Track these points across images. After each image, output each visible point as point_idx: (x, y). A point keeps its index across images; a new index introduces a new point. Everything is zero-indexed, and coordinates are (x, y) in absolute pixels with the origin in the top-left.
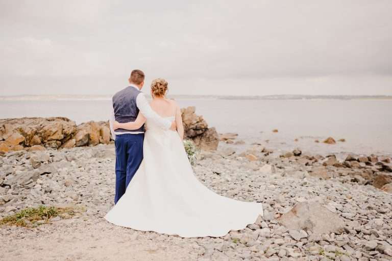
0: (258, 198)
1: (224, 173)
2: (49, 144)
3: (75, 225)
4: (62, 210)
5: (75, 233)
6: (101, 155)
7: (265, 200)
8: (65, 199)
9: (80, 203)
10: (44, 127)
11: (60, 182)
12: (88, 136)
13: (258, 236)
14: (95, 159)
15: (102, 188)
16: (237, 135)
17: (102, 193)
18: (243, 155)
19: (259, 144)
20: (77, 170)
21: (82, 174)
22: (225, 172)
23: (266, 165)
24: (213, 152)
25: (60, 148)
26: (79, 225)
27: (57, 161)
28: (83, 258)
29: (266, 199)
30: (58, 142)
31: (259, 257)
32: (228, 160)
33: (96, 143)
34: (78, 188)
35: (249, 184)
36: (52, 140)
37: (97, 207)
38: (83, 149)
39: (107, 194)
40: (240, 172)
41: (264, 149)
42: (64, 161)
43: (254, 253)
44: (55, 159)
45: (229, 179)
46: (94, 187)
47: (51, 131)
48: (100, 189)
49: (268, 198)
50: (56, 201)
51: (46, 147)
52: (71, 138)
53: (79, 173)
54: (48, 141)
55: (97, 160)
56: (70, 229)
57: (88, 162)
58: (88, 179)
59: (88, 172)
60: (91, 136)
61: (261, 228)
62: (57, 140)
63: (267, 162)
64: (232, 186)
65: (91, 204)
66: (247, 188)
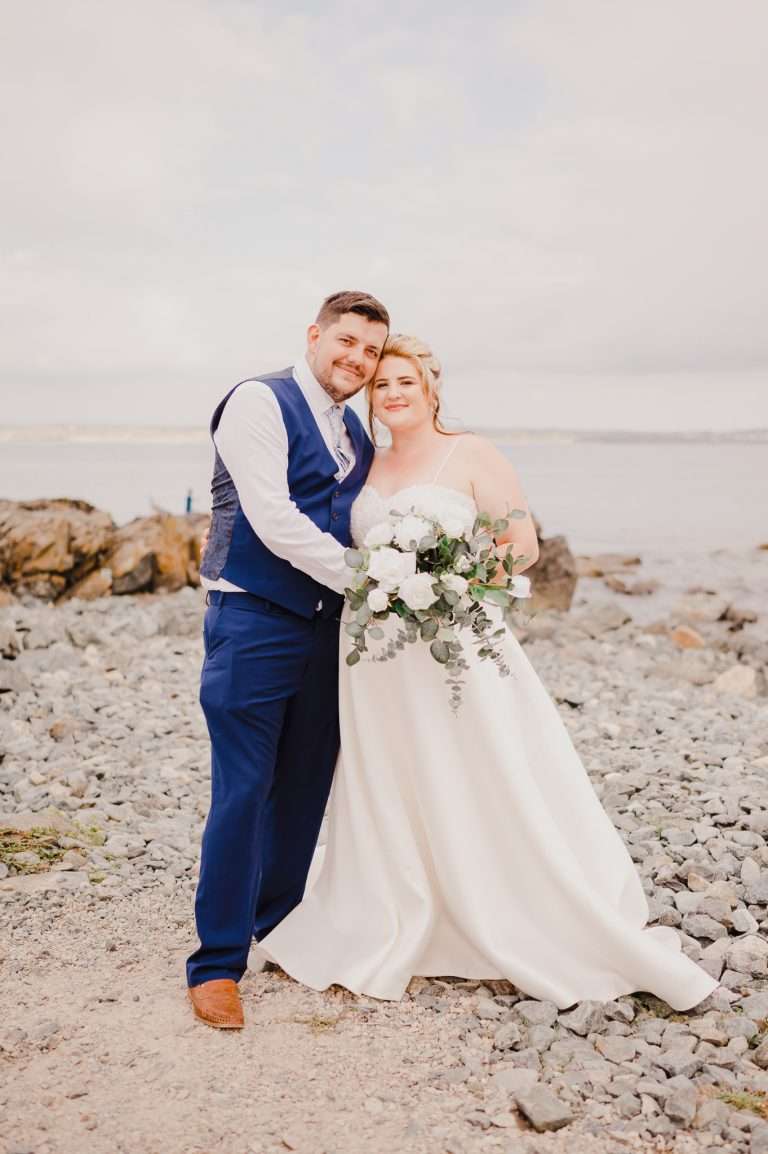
0: (718, 807)
1: (594, 702)
2: (27, 585)
3: (55, 899)
4: (17, 840)
5: (51, 936)
6: (184, 628)
7: (744, 819)
8: (44, 789)
9: (92, 805)
10: (10, 529)
11: (38, 725)
12: (152, 560)
13: (725, 968)
14: (164, 640)
15: (173, 752)
16: (637, 561)
17: (169, 771)
18: (660, 630)
19: (711, 593)
20: (99, 681)
21: (111, 698)
22: (597, 696)
23: (738, 668)
24: (560, 619)
25: (63, 598)
26: (69, 899)
27: (39, 647)
28: (62, 1046)
29: (748, 811)
30: (57, 580)
31: (729, 1067)
32: (607, 648)
33: (177, 585)
34: (93, 747)
35: (684, 752)
36: (36, 572)
37: (144, 825)
38: (133, 605)
39: (186, 776)
40: (650, 698)
41: (727, 610)
42: (64, 647)
43: (710, 1046)
44: (34, 639)
45: (614, 729)
46: (147, 745)
47: (33, 544)
48: (164, 752)
49: (756, 812)
50: (13, 793)
51: (19, 596)
52: (97, 567)
53: (106, 691)
54: (25, 575)
55: (168, 645)
56: (36, 918)
57: (142, 650)
58: (129, 714)
59: (136, 690)
60: (162, 561)
61: (733, 932)
62: (53, 573)
63: (740, 655)
64: (624, 755)
65: (127, 813)
66: (679, 767)
